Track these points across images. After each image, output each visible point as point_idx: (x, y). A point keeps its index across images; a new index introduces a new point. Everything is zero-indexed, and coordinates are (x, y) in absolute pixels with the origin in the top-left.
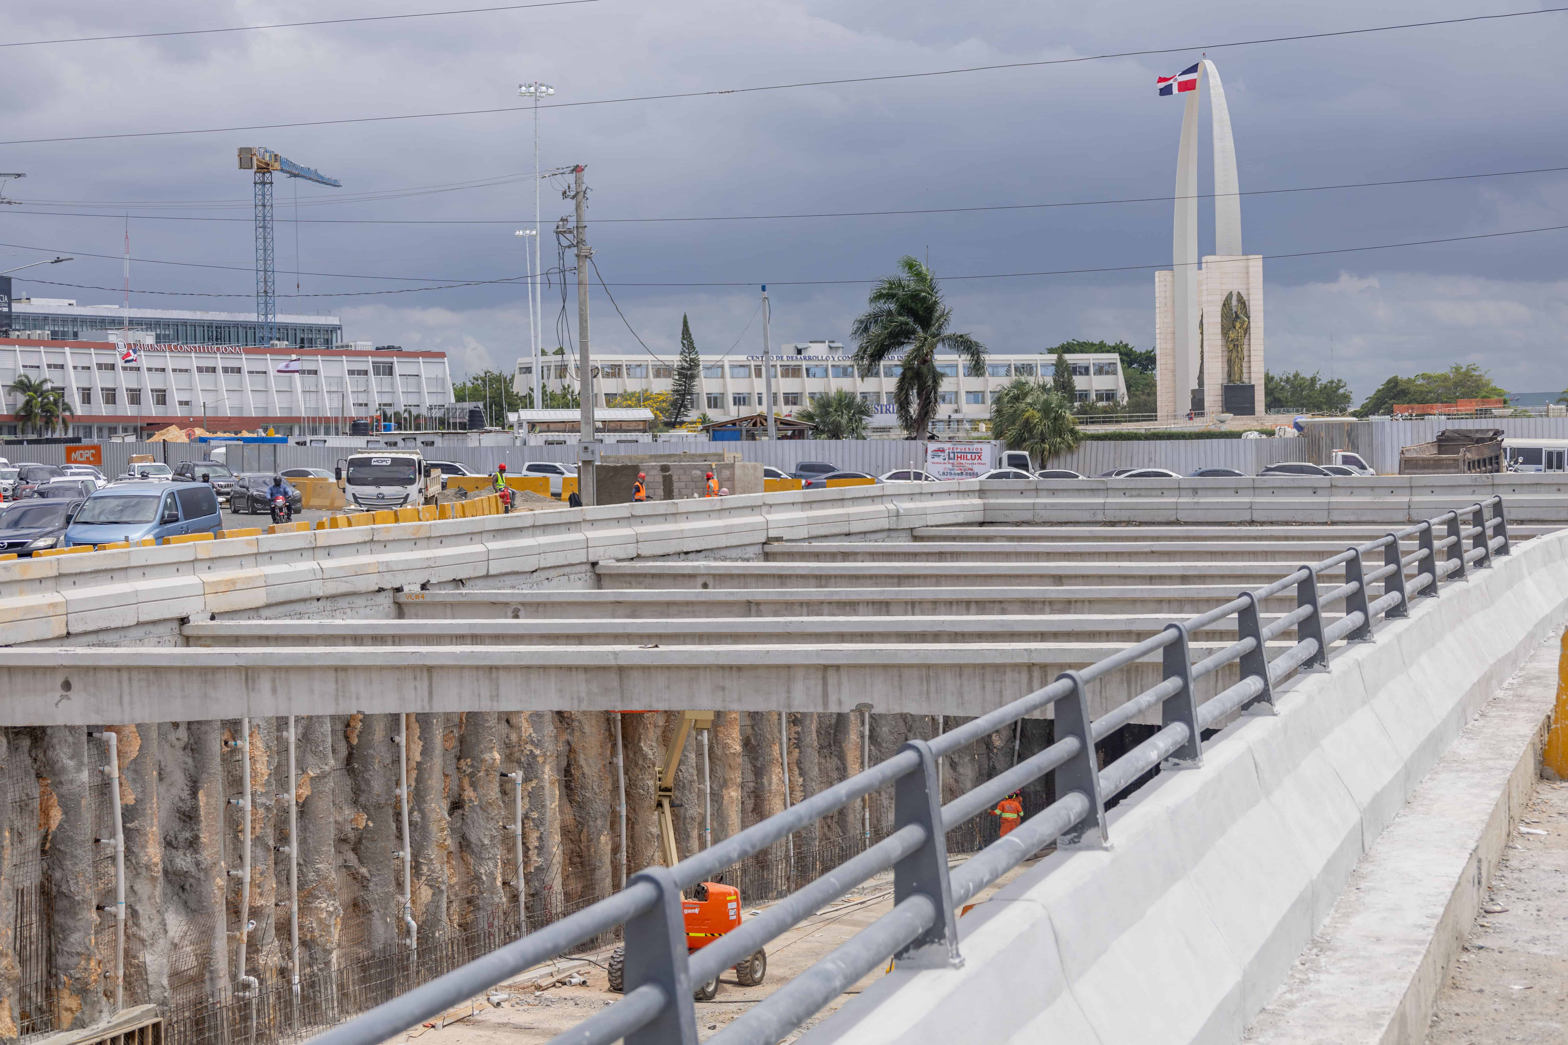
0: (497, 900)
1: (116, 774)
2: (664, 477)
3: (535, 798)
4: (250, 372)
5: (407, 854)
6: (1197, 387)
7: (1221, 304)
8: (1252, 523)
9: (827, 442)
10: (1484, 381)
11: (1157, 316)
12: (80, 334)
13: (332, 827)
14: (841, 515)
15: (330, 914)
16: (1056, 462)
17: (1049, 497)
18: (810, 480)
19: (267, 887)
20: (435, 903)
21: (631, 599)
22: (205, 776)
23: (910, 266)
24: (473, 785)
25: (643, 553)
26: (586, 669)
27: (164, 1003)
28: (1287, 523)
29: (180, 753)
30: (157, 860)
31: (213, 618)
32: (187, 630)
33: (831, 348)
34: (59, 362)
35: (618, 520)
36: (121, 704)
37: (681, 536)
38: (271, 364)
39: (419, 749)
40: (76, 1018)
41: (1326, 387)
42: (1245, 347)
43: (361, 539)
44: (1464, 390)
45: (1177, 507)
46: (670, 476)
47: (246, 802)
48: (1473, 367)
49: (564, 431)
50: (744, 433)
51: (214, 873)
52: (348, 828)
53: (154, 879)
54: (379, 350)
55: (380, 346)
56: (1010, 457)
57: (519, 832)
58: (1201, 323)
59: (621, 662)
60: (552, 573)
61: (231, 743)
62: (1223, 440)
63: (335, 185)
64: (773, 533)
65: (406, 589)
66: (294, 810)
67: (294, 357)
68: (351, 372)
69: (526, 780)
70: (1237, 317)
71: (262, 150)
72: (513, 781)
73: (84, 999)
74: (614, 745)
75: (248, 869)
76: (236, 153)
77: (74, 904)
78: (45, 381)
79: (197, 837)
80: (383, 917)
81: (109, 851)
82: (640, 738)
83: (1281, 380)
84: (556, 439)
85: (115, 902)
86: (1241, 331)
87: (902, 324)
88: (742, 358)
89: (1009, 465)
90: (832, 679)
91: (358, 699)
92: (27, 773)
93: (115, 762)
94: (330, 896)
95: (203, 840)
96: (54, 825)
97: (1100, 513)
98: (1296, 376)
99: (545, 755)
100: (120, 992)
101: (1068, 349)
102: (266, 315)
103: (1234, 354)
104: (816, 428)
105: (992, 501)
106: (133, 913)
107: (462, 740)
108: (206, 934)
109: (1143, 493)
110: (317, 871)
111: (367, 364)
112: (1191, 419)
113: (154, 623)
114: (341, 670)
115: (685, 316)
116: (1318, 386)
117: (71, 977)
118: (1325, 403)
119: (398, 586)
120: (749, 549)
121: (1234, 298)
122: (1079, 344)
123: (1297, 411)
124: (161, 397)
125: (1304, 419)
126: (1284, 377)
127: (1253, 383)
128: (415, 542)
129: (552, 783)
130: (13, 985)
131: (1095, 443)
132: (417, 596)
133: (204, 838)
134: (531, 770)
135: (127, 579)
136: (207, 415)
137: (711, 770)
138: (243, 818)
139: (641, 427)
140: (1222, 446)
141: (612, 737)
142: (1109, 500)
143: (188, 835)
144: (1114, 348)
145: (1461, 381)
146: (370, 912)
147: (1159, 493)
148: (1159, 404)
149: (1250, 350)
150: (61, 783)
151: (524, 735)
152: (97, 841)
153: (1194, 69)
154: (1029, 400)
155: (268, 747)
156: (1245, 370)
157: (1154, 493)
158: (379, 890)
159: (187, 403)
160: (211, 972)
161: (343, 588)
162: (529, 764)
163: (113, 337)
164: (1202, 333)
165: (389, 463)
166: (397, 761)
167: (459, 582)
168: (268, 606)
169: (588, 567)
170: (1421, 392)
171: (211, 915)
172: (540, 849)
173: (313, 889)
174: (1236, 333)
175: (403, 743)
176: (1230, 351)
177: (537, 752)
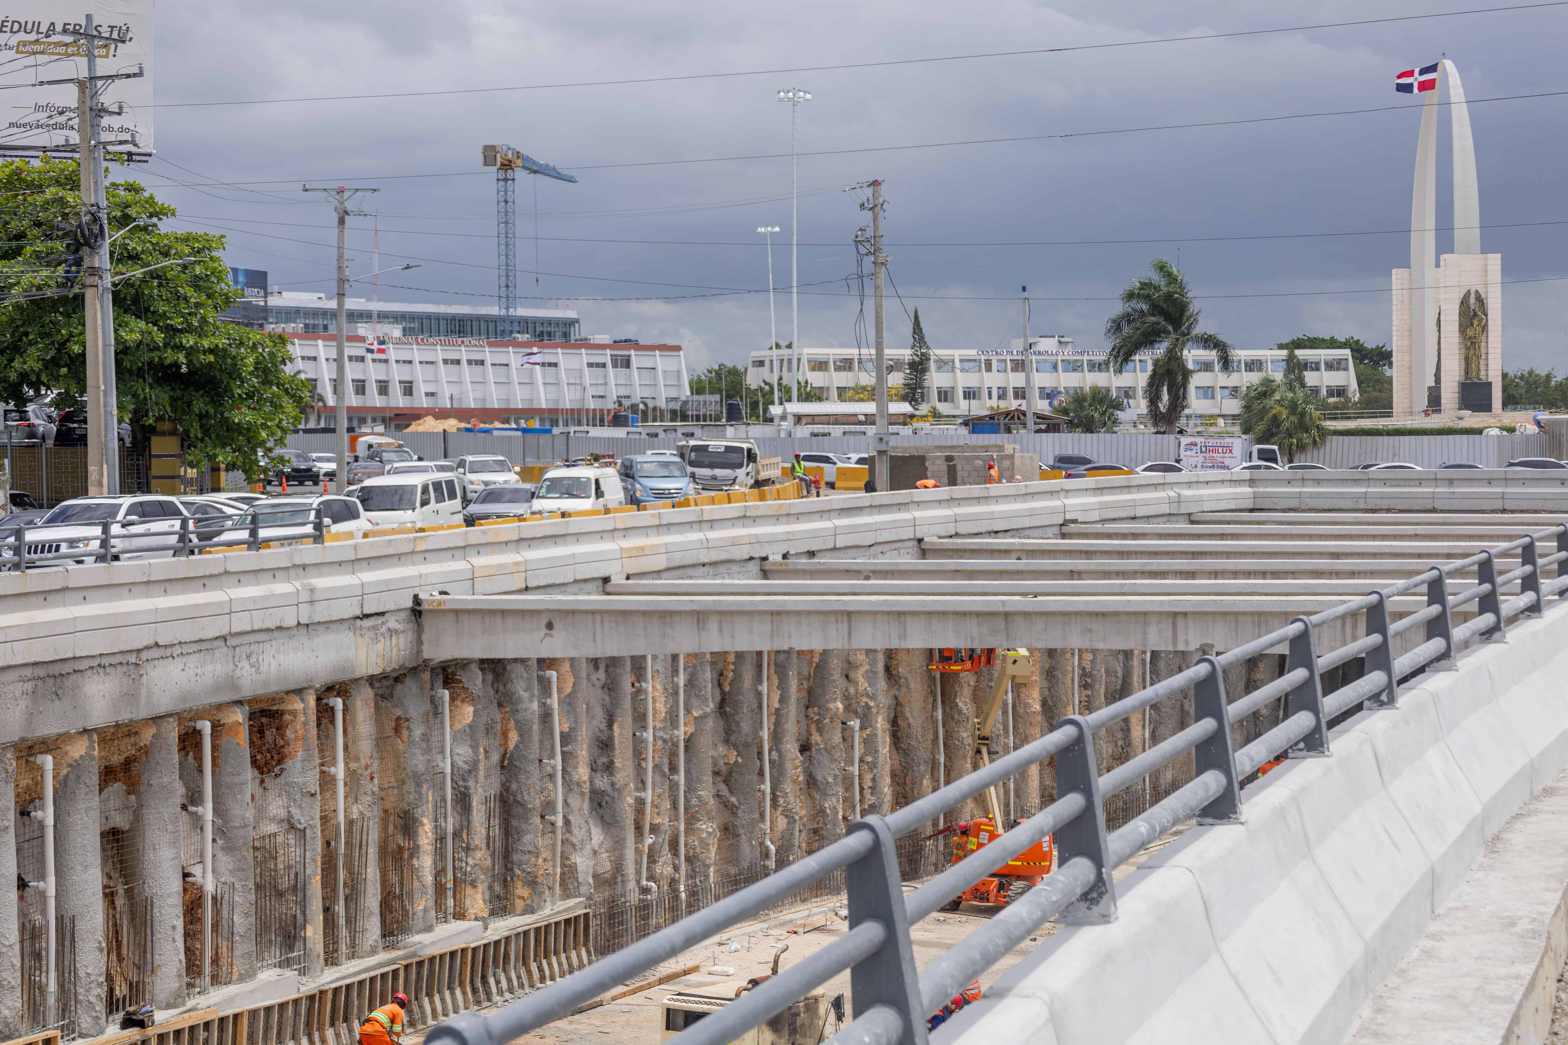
0: (838, 831)
1: (556, 706)
2: (949, 466)
3: (869, 743)
4: (493, 365)
5: (767, 787)
6: (1434, 384)
7: (1458, 302)
8: (1504, 511)
9: (1083, 435)
11: (1394, 313)
12: (330, 327)
13: (710, 760)
14: (1129, 500)
15: (709, 834)
16: (1303, 456)
17: (1314, 486)
18: (1069, 472)
19: (663, 808)
20: (789, 830)
21: (969, 568)
22: (619, 711)
23: (1162, 268)
24: (820, 730)
25: (960, 531)
26: (978, 614)
27: (589, 898)
28: (1536, 512)
29: (599, 691)
30: (585, 778)
31: (628, 578)
32: (609, 588)
33: (1060, 342)
34: (312, 354)
35: (940, 502)
36: (594, 641)
37: (992, 517)
38: (513, 357)
39: (778, 697)
40: (527, 905)
41: (1561, 383)
42: (1483, 344)
43: (736, 515)
45: (1433, 496)
46: (955, 465)
47: (649, 735)
49: (826, 424)
50: (1002, 427)
51: (625, 792)
52: (721, 763)
53: (582, 794)
54: (617, 344)
55: (618, 339)
56: (1260, 451)
57: (857, 773)
58: (1439, 321)
59: (1007, 609)
60: (885, 548)
61: (637, 685)
62: (1465, 436)
63: (571, 180)
64: (1069, 516)
65: (771, 558)
66: (682, 745)
67: (535, 350)
68: (590, 365)
69: (862, 728)
70: (1475, 314)
71: (505, 148)
72: (852, 729)
73: (534, 889)
74: (935, 701)
75: (650, 791)
76: (481, 150)
77: (527, 811)
78: (299, 372)
79: (612, 762)
80: (749, 840)
81: (549, 769)
82: (956, 695)
83: (1516, 377)
84: (821, 431)
85: (554, 812)
86: (1479, 329)
87: (1153, 324)
88: (972, 353)
89: (1259, 459)
90: (1181, 624)
91: (789, 637)
92: (491, 701)
93: (555, 696)
94: (709, 819)
95: (617, 765)
96: (512, 745)
97: (1362, 501)
98: (1531, 373)
99: (878, 706)
100: (557, 887)
101: (1299, 344)
102: (507, 308)
103: (1472, 352)
104: (1071, 422)
105: (1261, 490)
106: (567, 822)
107: (810, 691)
108: (618, 845)
109: (1402, 483)
110: (699, 797)
111: (606, 356)
112: (1427, 415)
113: (585, 581)
114: (776, 614)
115: (916, 311)
116: (1553, 383)
117: (524, 871)
119: (764, 555)
120: (1049, 530)
121: (1473, 296)
122: (1309, 339)
123: (1534, 408)
124: (408, 389)
125: (1544, 416)
126: (1519, 374)
127: (1490, 380)
128: (777, 518)
129: (884, 731)
130: (485, 874)
131: (1341, 438)
132: (781, 564)
133: (618, 763)
134: (866, 721)
135: (565, 544)
136: (455, 406)
137: (1014, 727)
138: (646, 748)
139: (901, 420)
140: (1465, 443)
141: (933, 694)
142: (1370, 490)
143: (605, 760)
144: (1345, 344)
146: (739, 835)
147: (1417, 483)
148: (1395, 400)
149: (1487, 348)
150: (517, 710)
151: (861, 689)
152: (540, 761)
153: (1433, 68)
154: (1277, 397)
155: (665, 689)
156: (1482, 368)
157: (1412, 483)
158: (747, 817)
159: (432, 394)
160: (623, 875)
161: (723, 556)
162: (864, 714)
163: (362, 329)
164: (1439, 331)
165: (723, 449)
166: (760, 707)
167: (812, 554)
168: (668, 569)
169: (915, 543)
171: (622, 828)
172: (873, 789)
173: (696, 812)
174: (1474, 330)
175: (765, 691)
176: (1468, 349)
177: (872, 704)
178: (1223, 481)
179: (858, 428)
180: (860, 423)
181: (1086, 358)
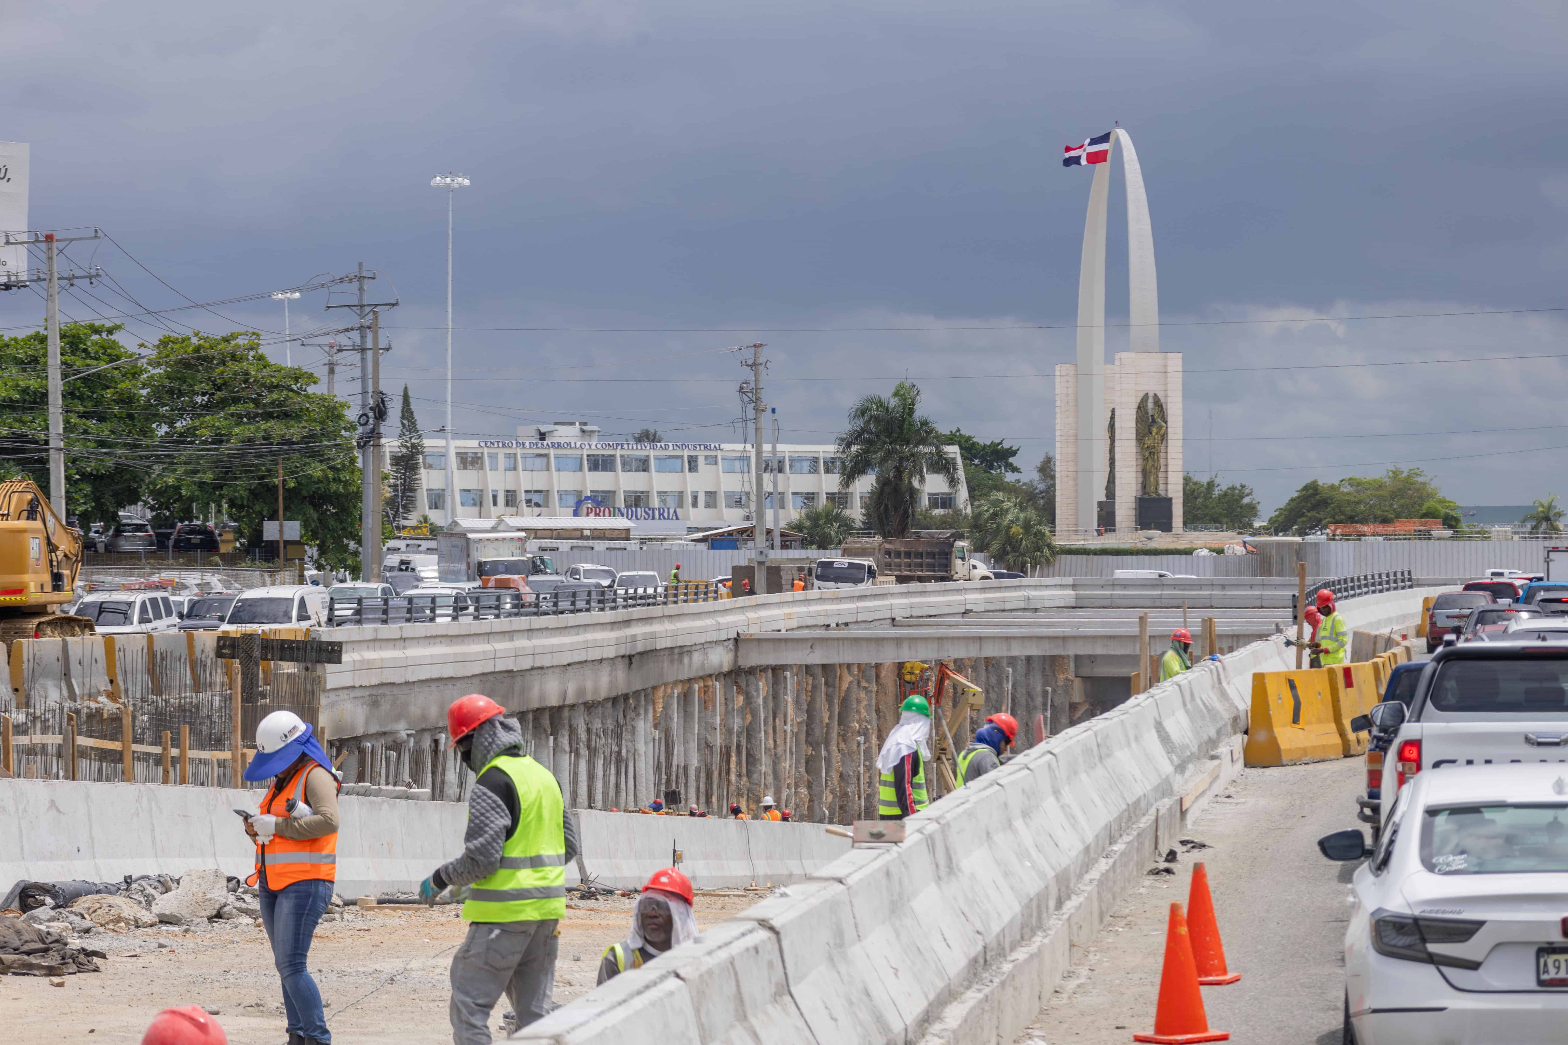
6: (1104, 499)
7: (1135, 406)
10: (1430, 491)
11: (1058, 416)
33: (583, 431)
41: (1225, 494)
42: (1162, 455)
43: (818, 597)
44: (1402, 501)
48: (1416, 471)
49: (551, 538)
58: (1112, 424)
65: (832, 626)
69: (865, 743)
70: (1154, 421)
86: (1158, 437)
103: (1150, 463)
112: (1100, 534)
115: (406, 389)
118: (1226, 516)
119: (829, 623)
121: (1151, 401)
123: (1217, 528)
127: (1170, 496)
131: (1069, 557)
139: (624, 536)
145: (1399, 490)
148: (1057, 516)
149: (1167, 459)
153: (1105, 138)
156: (1161, 481)
164: (1113, 438)
170: (1349, 502)
174: (1152, 438)
176: (1146, 459)
177: (869, 727)
178: (1056, 586)
179: (585, 543)
180: (587, 538)
181: (618, 453)
